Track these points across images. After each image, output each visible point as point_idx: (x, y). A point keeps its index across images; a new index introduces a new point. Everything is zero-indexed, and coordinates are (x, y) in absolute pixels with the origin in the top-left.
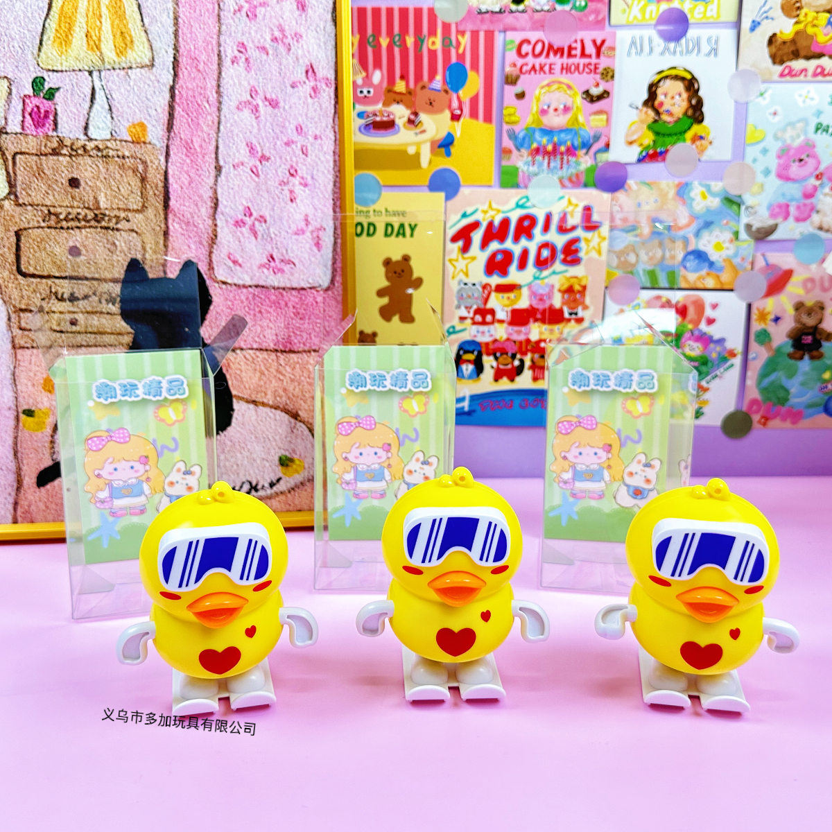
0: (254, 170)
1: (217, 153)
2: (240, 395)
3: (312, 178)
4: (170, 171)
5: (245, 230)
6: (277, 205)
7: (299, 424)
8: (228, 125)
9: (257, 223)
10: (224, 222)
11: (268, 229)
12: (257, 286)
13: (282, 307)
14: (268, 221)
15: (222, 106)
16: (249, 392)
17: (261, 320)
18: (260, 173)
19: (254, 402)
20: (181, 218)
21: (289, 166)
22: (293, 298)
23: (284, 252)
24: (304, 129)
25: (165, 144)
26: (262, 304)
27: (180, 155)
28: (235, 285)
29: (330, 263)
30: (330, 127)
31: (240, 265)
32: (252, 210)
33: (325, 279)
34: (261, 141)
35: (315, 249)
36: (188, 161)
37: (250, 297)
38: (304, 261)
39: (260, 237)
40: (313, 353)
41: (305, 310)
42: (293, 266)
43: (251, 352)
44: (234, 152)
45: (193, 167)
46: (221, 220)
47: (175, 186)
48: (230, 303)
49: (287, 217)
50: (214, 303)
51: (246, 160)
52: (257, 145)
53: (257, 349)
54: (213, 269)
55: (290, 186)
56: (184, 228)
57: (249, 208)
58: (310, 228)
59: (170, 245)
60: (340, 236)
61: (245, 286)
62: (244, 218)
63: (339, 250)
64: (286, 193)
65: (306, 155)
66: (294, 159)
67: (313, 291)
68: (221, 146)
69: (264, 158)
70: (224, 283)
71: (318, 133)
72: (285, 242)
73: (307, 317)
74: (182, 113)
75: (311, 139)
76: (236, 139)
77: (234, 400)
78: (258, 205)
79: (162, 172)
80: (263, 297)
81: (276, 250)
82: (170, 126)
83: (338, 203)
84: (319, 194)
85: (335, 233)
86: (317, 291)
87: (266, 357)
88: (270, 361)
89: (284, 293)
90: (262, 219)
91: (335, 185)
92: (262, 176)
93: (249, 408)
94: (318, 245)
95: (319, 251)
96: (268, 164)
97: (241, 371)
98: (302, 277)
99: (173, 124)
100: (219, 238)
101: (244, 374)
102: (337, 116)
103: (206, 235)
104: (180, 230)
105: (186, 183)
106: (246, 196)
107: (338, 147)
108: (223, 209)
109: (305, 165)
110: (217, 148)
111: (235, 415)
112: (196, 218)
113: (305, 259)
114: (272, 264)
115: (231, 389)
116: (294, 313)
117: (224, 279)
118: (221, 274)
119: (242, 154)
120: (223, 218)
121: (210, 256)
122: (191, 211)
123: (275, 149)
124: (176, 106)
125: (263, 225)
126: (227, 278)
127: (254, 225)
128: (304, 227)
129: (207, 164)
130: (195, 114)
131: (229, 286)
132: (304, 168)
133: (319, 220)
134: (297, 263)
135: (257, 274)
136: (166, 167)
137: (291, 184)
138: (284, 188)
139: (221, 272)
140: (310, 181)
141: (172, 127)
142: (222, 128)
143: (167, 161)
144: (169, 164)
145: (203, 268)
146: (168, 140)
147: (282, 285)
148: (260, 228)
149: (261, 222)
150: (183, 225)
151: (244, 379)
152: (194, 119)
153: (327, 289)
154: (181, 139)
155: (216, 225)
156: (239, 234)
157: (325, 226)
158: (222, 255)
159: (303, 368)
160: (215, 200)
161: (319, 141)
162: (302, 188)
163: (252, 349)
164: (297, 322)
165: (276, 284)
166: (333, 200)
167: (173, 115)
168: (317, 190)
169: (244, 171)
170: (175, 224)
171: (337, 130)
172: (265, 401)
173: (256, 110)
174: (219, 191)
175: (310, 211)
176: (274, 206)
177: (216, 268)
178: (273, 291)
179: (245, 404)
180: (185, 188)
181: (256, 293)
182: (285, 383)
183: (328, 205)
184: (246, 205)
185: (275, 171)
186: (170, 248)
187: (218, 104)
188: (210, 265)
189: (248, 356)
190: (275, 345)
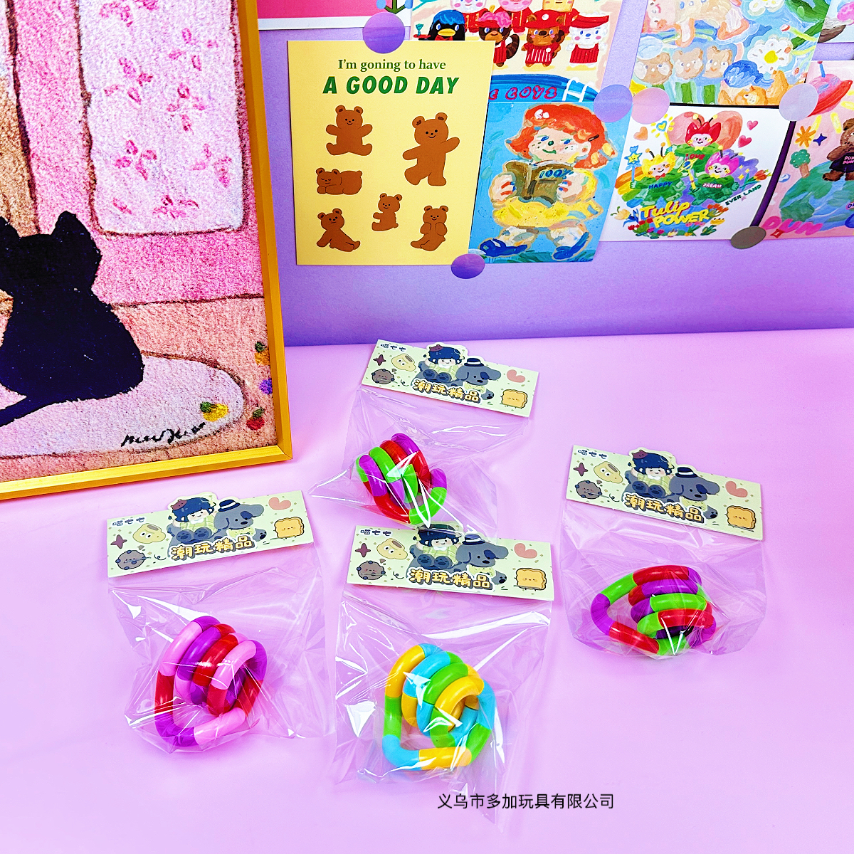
0: (133, 93)
1: (81, 77)
2: (149, 350)
3: (210, 97)
4: (24, 107)
5: (131, 170)
6: (167, 136)
7: (218, 372)
8: (92, 38)
9: (143, 159)
10: (103, 162)
11: (160, 165)
12: (153, 234)
13: (187, 254)
14: (158, 157)
15: (80, 14)
16: (159, 346)
17: (163, 271)
18: (141, 97)
19: (167, 356)
20: (48, 162)
21: (178, 85)
22: (199, 243)
23: (183, 191)
24: (192, 33)
25: (11, 71)
26: (162, 253)
27: (33, 83)
28: (127, 235)
29: (241, 199)
30: (227, 28)
31: (130, 212)
32: (136, 145)
33: (235, 218)
34: (137, 55)
35: (220, 184)
36: (45, 91)
37: (147, 246)
38: (209, 201)
39: (150, 177)
40: (228, 300)
41: (214, 255)
42: (195, 207)
43: (155, 305)
44: (103, 73)
45: (53, 99)
46: (98, 160)
47: (33, 124)
48: (124, 256)
49: (182, 150)
50: (103, 257)
51: (121, 83)
52: (134, 61)
53: (162, 302)
54: (97, 219)
55: (182, 111)
56: (53, 174)
57: (132, 142)
58: (213, 160)
59: (37, 195)
60: (251, 167)
61: (138, 236)
62: (127, 155)
63: (250, 183)
64: (178, 119)
65: (200, 69)
66: (184, 75)
67: (222, 233)
68: (85, 66)
69: (144, 78)
70: (113, 234)
71: (213, 39)
72: (183, 180)
73: (218, 263)
74: (27, 27)
75: (204, 47)
76: (103, 55)
77: (143, 356)
78: (143, 137)
79: (14, 107)
80: (161, 244)
81: (172, 190)
82: (14, 48)
83: (245, 127)
84: (220, 117)
85: (243, 163)
86: (228, 233)
87: (174, 309)
88: (179, 313)
89: (188, 238)
90: (151, 155)
91: (239, 104)
92: (144, 101)
93: (160, 362)
94: (223, 179)
95: (225, 186)
96: (150, 84)
97: (147, 326)
98: (207, 218)
99: (17, 44)
100: (98, 182)
101: (150, 329)
102: (235, 12)
103: (83, 180)
104: (48, 177)
105: (47, 118)
106: (126, 128)
107: (239, 54)
108: (99, 147)
109: (199, 81)
110: (81, 70)
111: (146, 370)
112: (66, 161)
113: (209, 197)
114: (170, 206)
115: (138, 345)
116: (201, 259)
117: (111, 230)
118: (107, 223)
119: (115, 75)
120: (101, 158)
121: (90, 204)
122: (58, 153)
123: (157, 65)
124: (18, 19)
125: (153, 161)
126: (115, 228)
127: (140, 162)
128: (205, 161)
129: (71, 92)
130: (44, 26)
131: (119, 238)
132: (198, 85)
133: (222, 150)
134: (199, 203)
135: (153, 221)
136: (18, 101)
137: (183, 108)
138: (174, 113)
139: (107, 222)
140: (207, 103)
141: (16, 48)
142: (83, 42)
143: (18, 95)
144: (21, 96)
145: (84, 219)
146: (14, 64)
147: (185, 230)
148: (150, 166)
149: (149, 158)
150: (51, 170)
151: (152, 334)
152: (44, 34)
153: (239, 230)
154: (32, 62)
155: (93, 167)
156: (123, 174)
157: (230, 156)
158: (105, 202)
159: (219, 315)
160: (87, 137)
161: (214, 49)
162: (197, 111)
163: (157, 302)
164: (206, 269)
165: (177, 230)
166: (238, 122)
167: (16, 32)
168: (216, 112)
169: (120, 97)
170: (40, 171)
171: (236, 32)
172: (179, 353)
173: (126, 14)
174: (91, 125)
175: (211, 140)
176: (164, 137)
177: (100, 218)
178: (173, 237)
179: (155, 358)
180: (46, 125)
181: (154, 242)
182: (199, 334)
183: (233, 130)
184: (128, 139)
185: (159, 93)
186: (39, 200)
187: (73, 11)
188: (92, 215)
189: (152, 310)
190: (183, 295)
